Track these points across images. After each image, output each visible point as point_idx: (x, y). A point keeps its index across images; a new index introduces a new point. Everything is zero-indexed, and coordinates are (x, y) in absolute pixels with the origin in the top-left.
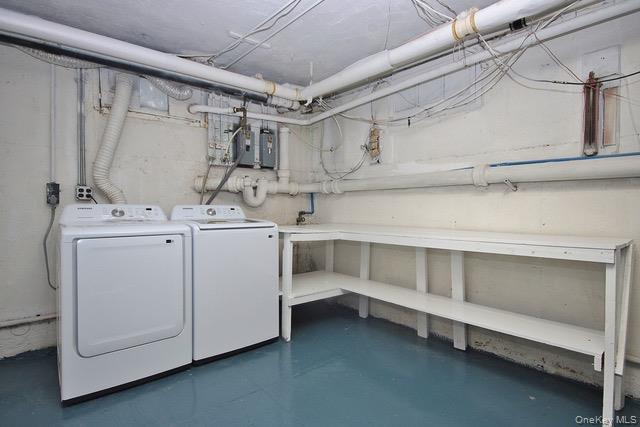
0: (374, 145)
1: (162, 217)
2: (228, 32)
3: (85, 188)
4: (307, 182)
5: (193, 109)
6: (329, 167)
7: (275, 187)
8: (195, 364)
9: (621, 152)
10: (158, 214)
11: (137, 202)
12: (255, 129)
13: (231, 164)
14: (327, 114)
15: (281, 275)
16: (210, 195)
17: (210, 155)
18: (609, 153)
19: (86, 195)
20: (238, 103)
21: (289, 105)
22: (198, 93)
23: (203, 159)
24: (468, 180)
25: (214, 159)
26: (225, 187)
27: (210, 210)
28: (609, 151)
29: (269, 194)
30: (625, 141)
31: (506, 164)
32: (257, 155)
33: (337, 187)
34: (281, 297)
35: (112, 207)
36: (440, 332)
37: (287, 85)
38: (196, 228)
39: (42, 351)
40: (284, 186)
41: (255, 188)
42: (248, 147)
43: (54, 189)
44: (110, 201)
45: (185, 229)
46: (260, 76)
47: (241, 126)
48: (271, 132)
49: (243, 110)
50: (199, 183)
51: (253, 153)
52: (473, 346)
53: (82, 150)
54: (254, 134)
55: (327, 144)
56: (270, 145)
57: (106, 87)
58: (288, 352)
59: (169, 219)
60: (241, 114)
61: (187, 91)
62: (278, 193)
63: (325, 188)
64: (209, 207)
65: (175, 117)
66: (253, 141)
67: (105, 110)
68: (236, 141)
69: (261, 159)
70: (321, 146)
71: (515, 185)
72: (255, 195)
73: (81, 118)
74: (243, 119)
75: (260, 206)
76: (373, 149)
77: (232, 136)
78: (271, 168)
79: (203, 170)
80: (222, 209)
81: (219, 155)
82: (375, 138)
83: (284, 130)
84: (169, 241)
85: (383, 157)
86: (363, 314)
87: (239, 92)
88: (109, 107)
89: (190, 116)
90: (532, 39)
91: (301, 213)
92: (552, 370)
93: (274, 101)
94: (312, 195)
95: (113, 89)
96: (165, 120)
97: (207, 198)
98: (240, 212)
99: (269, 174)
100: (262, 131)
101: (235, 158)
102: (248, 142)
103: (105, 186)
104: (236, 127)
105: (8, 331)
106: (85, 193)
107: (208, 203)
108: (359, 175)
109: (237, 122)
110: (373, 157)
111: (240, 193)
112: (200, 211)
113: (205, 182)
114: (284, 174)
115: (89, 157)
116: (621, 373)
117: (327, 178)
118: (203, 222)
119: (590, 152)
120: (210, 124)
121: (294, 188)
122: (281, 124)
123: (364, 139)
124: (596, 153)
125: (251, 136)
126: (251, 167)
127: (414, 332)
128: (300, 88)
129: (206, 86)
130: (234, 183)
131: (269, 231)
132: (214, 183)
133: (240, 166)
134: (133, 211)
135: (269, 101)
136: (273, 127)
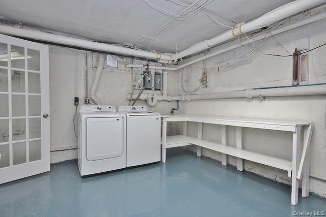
0: (205, 79)
1: (115, 110)
2: (141, 36)
3: (87, 99)
4: (176, 96)
5: (127, 66)
6: (185, 89)
7: (161, 98)
8: (127, 168)
9: (309, 84)
10: (113, 109)
11: (105, 105)
12: (153, 73)
13: (142, 88)
14: (184, 65)
15: (162, 136)
16: (133, 101)
17: (134, 84)
18: (304, 84)
19: (87, 102)
20: (145, 63)
21: (167, 62)
22: (129, 60)
23: (131, 86)
24: (243, 96)
25: (135, 86)
26: (139, 98)
27: (133, 108)
28: (304, 83)
29: (158, 101)
30: (311, 79)
31: (260, 88)
32: (153, 84)
33: (188, 98)
34: (161, 144)
35: (97, 106)
36: (232, 163)
37: (166, 54)
38: (128, 115)
39: (72, 160)
40: (165, 97)
41: (152, 98)
42: (149, 81)
43: (77, 100)
44: (96, 104)
45: (124, 116)
46: (154, 51)
47: (147, 72)
48: (160, 74)
49: (147, 65)
50: (129, 97)
51: (152, 84)
52: (246, 169)
53: (86, 84)
54: (151, 75)
55: (185, 79)
56: (159, 80)
57: (95, 60)
58: (164, 167)
59: (117, 111)
60: (147, 67)
61: (125, 60)
62: (162, 101)
63: (183, 98)
64: (133, 106)
65: (120, 70)
66: (151, 78)
67: (95, 68)
68: (144, 78)
69: (155, 86)
70: (182, 79)
71: (265, 98)
72: (152, 101)
73: (86, 72)
74: (147, 69)
75: (154, 106)
76: (204, 81)
77: (143, 76)
78: (160, 90)
79: (131, 90)
80: (139, 107)
81: (137, 85)
82: (205, 76)
83: (165, 73)
84: (118, 120)
85: (208, 84)
86: (199, 155)
87: (146, 58)
88: (96, 67)
89: (126, 69)
90: (269, 35)
91: (173, 109)
92: (279, 180)
93: (161, 61)
94: (178, 101)
95: (98, 60)
96: (116, 71)
97: (132, 102)
98: (145, 109)
99: (158, 92)
100: (155, 74)
101: (144, 85)
102: (149, 79)
103: (94, 98)
104: (145, 72)
105: (61, 152)
106: (87, 101)
107: (133, 105)
108: (198, 92)
109: (145, 70)
110: (204, 84)
111: (146, 101)
112: (129, 108)
113: (131, 96)
114: (165, 92)
115: (89, 87)
116: (299, 178)
117: (184, 93)
118: (130, 112)
119: (295, 83)
120: (134, 72)
121: (169, 98)
122: (163, 70)
123: (200, 76)
124: (298, 84)
125: (151, 76)
126: (151, 89)
127: (221, 163)
128: (171, 54)
129: (132, 57)
130: (143, 97)
131: (157, 117)
132: (135, 97)
133: (146, 89)
134: (104, 108)
135: (158, 61)
136: (160, 72)
